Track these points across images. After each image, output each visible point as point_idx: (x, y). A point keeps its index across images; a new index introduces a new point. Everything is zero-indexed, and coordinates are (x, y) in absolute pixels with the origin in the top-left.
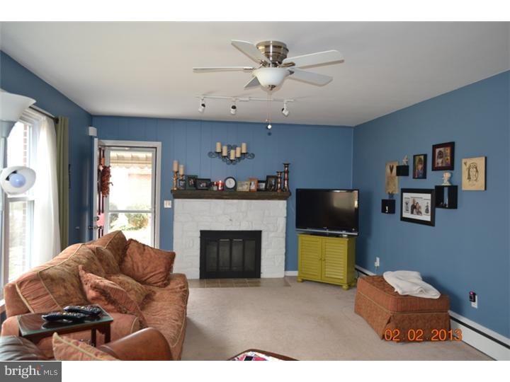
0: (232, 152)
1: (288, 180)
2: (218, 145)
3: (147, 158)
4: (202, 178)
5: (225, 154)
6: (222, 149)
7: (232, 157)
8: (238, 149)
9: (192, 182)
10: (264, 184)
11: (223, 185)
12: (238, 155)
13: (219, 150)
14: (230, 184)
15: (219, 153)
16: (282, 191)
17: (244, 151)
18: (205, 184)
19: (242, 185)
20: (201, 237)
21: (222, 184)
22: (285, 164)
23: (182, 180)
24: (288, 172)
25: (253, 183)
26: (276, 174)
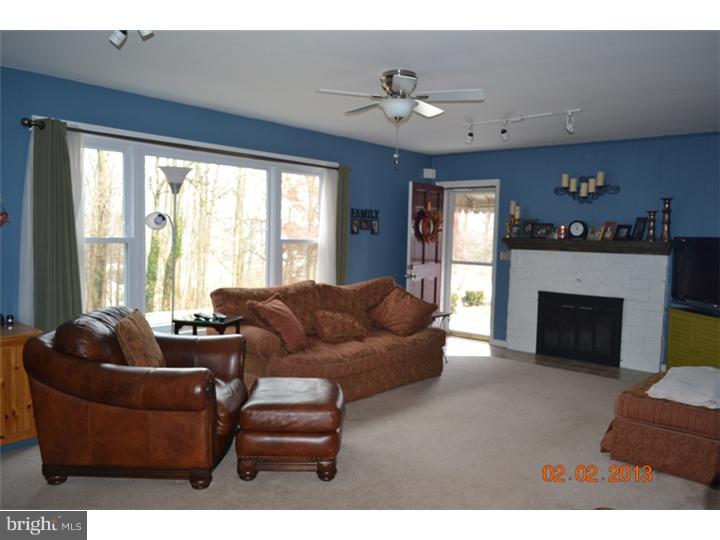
0: (584, 186)
1: (669, 223)
2: (565, 177)
3: (489, 200)
4: (545, 222)
5: (573, 189)
6: (569, 183)
7: (583, 193)
8: (592, 181)
9: (529, 228)
10: (625, 230)
11: (568, 231)
12: (592, 190)
13: (565, 184)
14: (577, 230)
15: (565, 188)
16: (655, 240)
17: (600, 183)
18: (544, 231)
19: (593, 232)
20: (539, 300)
21: (565, 230)
22: (665, 199)
23: (518, 226)
24: (668, 211)
25: (609, 229)
26: (647, 215)
